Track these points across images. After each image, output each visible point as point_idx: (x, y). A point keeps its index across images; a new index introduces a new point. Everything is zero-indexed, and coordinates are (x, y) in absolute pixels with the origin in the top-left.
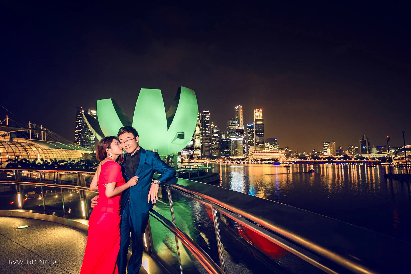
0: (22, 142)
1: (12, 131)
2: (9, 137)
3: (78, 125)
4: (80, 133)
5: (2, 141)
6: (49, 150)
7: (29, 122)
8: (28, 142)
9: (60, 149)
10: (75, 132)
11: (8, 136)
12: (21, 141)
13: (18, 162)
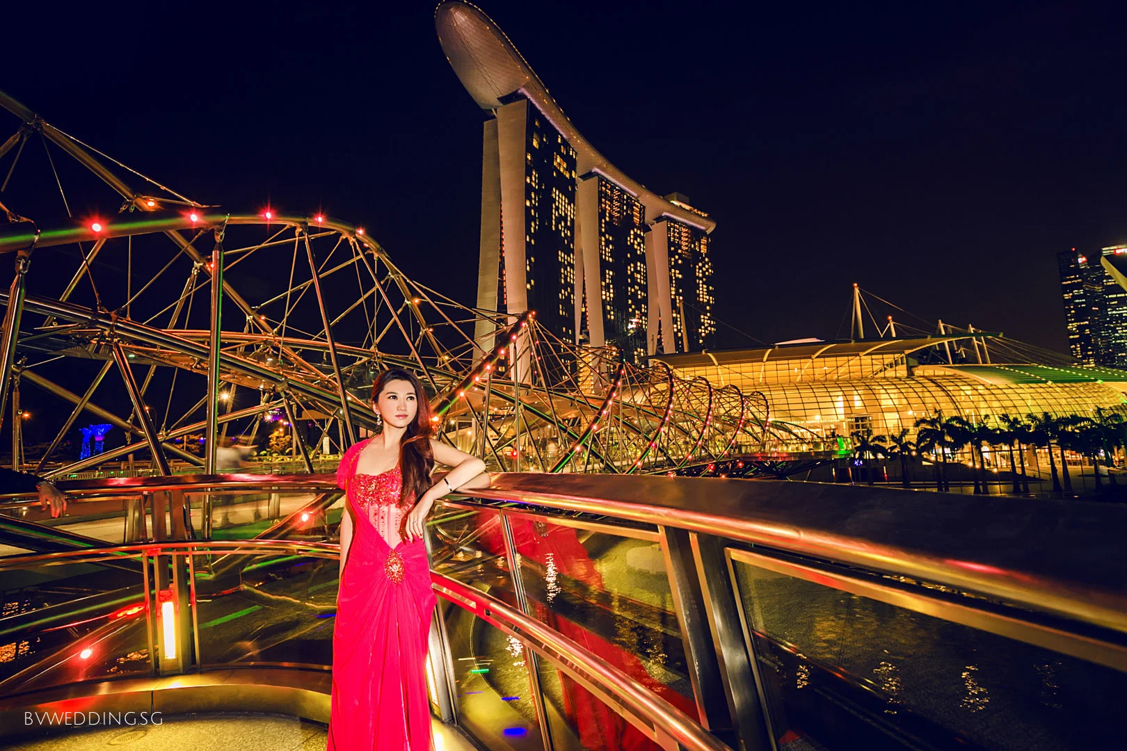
0: (934, 376)
1: (907, 352)
2: (905, 366)
3: (1072, 307)
4: (1087, 331)
5: (893, 378)
6: (1011, 388)
7: (938, 323)
8: (949, 372)
9: (1046, 382)
10: (1068, 330)
11: (902, 364)
12: (932, 374)
13: (943, 426)
